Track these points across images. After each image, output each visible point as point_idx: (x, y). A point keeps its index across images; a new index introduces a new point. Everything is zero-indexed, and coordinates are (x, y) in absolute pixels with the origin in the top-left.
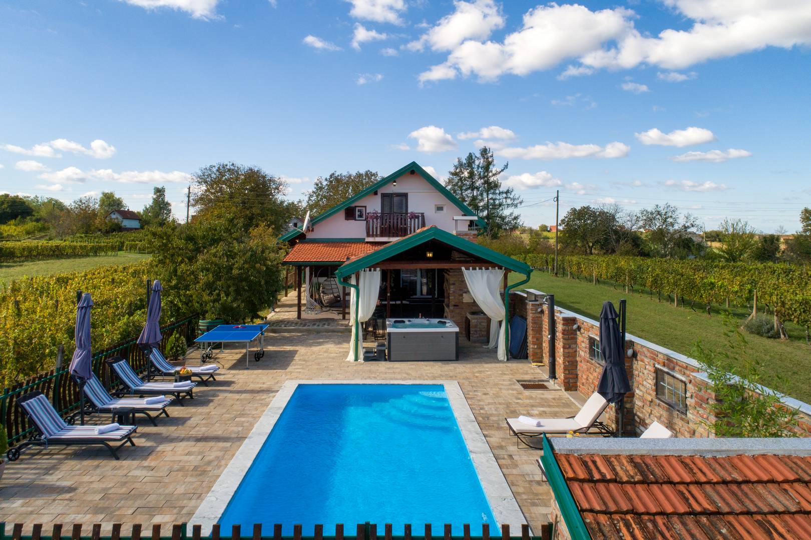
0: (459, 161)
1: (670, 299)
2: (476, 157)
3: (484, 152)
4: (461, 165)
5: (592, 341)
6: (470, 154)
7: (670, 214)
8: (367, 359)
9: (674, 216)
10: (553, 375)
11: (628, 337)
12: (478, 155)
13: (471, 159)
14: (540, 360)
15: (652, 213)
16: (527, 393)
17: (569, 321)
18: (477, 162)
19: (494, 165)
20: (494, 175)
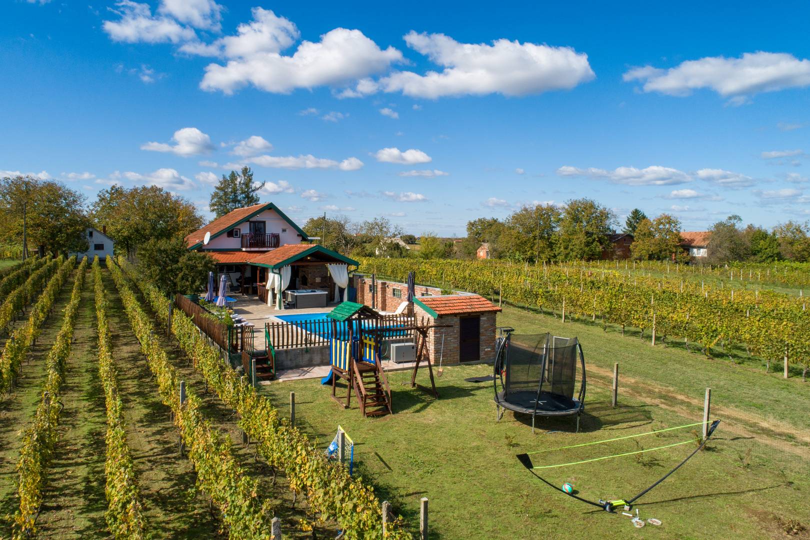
0: (224, 177)
2: (238, 175)
3: (245, 171)
4: (225, 180)
6: (233, 172)
7: (384, 225)
8: (286, 308)
9: (387, 226)
12: (240, 173)
13: (233, 176)
15: (372, 224)
19: (253, 183)
20: (253, 191)
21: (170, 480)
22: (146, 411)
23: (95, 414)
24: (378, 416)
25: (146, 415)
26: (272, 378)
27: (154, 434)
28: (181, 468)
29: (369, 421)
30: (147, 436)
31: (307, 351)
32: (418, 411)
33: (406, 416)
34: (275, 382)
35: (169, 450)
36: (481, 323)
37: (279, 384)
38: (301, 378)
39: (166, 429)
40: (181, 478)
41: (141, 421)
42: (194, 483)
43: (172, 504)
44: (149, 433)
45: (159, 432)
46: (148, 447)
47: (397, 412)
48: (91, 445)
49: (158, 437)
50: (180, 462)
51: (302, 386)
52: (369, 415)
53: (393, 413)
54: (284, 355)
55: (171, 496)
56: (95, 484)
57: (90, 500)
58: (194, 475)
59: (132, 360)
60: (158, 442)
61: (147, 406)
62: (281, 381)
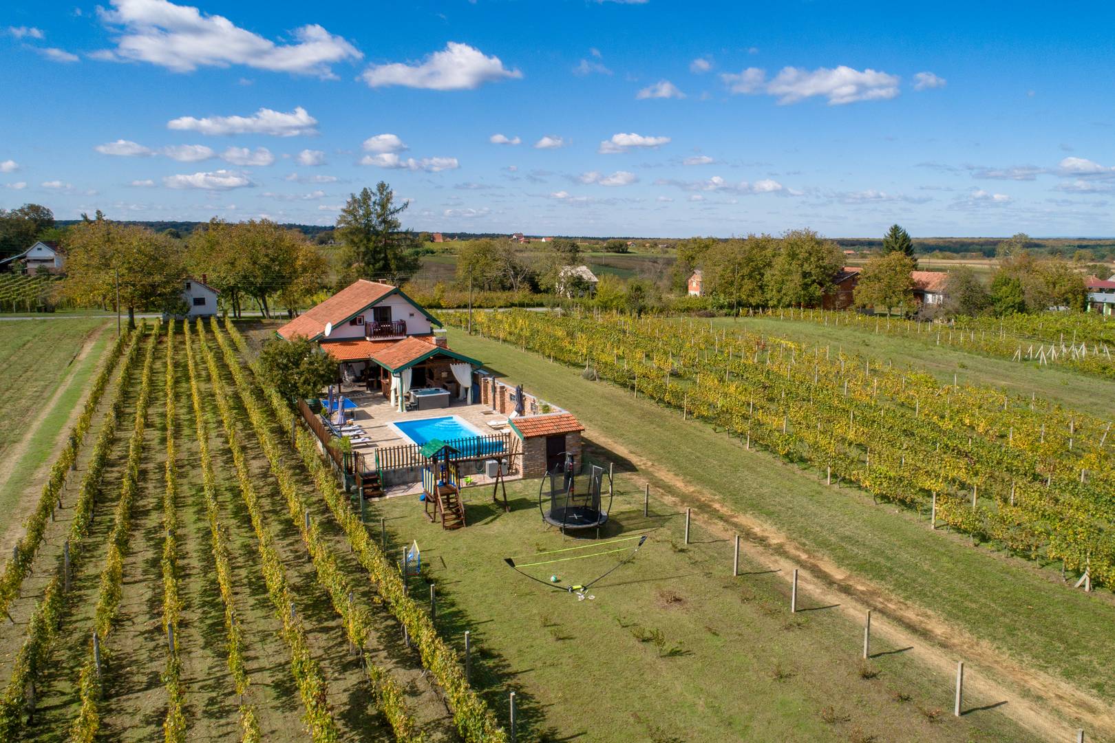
0: (353, 197)
1: (549, 357)
2: (372, 193)
3: (382, 187)
4: (355, 200)
5: (511, 395)
6: (365, 189)
8: (408, 410)
10: (495, 409)
11: (524, 393)
12: (375, 190)
13: (366, 195)
14: (486, 402)
16: (487, 416)
17: (502, 388)
18: (373, 199)
19: (392, 204)
20: (391, 213)
21: (301, 577)
22: (280, 527)
23: (243, 530)
24: (454, 529)
25: (281, 531)
26: (381, 495)
27: (288, 545)
28: (308, 568)
29: (448, 532)
30: (283, 547)
31: (412, 469)
32: (486, 524)
33: (478, 528)
34: (383, 498)
35: (299, 557)
36: (567, 441)
37: (385, 500)
38: (405, 494)
39: (297, 541)
40: (307, 575)
41: (278, 536)
42: (316, 578)
43: (303, 591)
44: (285, 545)
45: (291, 544)
46: (284, 556)
47: (470, 525)
48: (245, 554)
49: (291, 547)
50: (306, 565)
51: (404, 502)
52: (446, 528)
53: (467, 526)
54: (392, 473)
55: (302, 586)
56: (254, 580)
57: (253, 590)
58: (316, 574)
59: (262, 477)
60: (291, 551)
61: (281, 522)
62: (388, 497)
